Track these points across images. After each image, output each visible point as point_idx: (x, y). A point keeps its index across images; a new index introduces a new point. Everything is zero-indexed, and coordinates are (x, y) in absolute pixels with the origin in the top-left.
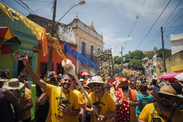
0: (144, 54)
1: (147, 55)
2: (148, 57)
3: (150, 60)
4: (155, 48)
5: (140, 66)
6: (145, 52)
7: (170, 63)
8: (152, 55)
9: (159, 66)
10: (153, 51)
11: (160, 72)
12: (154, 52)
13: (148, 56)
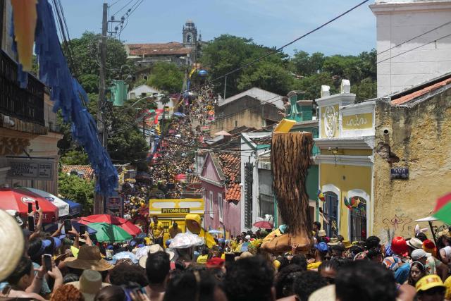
0: (132, 62)
1: (148, 71)
2: (154, 84)
3: (165, 100)
4: (190, 30)
5: (126, 137)
6: (132, 48)
7: (438, 129)
8: (175, 70)
9: (387, 146)
10: (177, 46)
11: (392, 179)
12: (181, 51)
13: (151, 77)
